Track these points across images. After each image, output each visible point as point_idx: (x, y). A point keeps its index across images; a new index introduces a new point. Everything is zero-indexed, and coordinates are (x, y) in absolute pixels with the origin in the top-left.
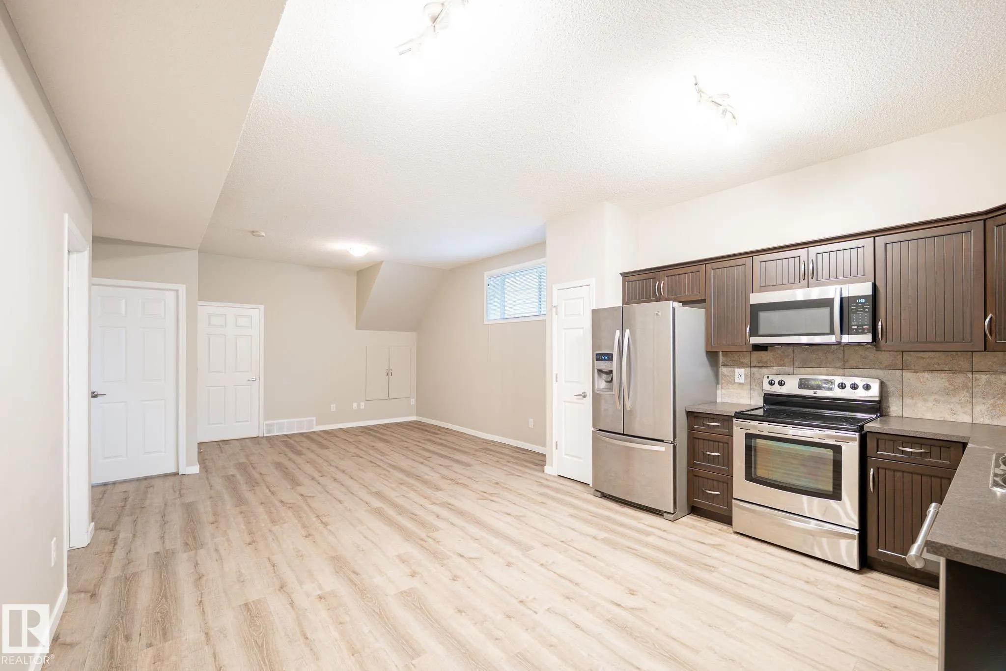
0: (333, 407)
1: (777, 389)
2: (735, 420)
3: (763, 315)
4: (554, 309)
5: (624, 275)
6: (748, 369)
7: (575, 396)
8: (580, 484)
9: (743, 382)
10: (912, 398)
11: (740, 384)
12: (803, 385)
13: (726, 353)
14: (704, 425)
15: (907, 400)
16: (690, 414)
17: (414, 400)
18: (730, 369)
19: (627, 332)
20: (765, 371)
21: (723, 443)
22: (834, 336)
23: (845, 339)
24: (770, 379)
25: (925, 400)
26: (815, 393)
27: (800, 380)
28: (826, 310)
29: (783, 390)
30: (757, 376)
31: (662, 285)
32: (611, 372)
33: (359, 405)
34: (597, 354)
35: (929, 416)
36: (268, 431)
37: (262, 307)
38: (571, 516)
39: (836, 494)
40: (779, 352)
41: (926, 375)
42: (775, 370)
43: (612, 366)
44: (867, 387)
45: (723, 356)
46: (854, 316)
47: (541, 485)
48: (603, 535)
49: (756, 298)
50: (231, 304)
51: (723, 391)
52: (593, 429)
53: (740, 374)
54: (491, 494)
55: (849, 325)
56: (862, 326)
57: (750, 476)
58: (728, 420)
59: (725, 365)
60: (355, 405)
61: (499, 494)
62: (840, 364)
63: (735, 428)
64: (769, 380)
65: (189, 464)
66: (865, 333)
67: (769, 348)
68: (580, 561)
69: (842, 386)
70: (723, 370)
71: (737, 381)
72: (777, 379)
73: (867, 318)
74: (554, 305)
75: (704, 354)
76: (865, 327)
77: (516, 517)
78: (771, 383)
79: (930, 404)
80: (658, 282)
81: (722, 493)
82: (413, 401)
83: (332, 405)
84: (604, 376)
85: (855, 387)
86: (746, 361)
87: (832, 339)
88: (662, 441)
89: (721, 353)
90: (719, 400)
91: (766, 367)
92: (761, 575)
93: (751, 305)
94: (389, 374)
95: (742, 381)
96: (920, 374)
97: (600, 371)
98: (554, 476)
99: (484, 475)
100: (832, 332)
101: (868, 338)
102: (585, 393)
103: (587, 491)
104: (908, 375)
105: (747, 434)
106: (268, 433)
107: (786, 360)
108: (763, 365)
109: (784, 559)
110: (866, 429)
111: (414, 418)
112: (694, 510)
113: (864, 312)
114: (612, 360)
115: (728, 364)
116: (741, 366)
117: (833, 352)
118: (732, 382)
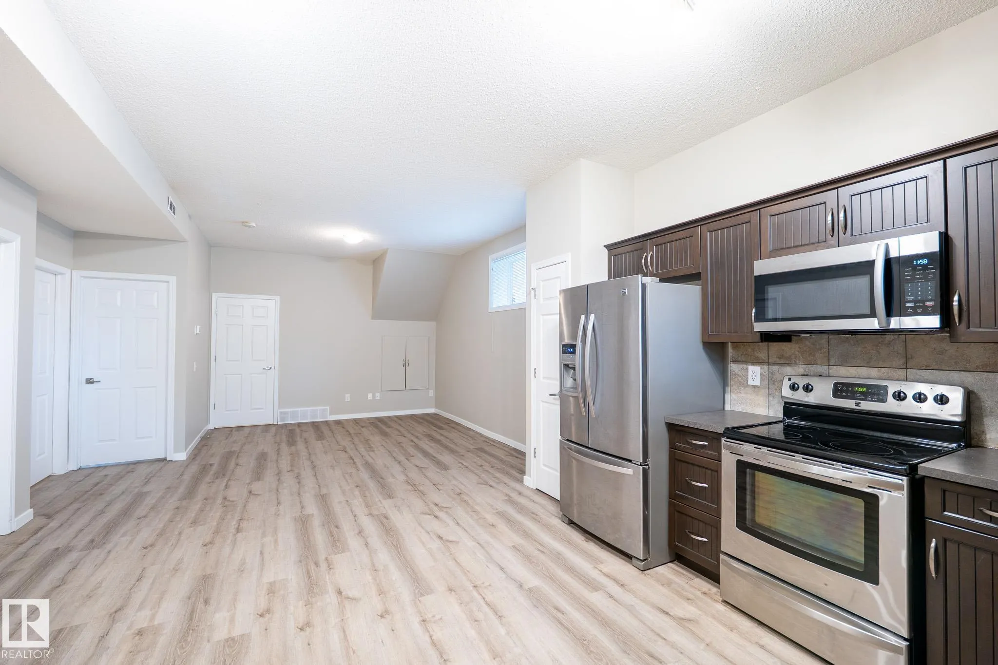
0: (348, 397)
1: (800, 396)
2: (723, 440)
3: (773, 291)
4: (533, 292)
5: (610, 248)
6: (766, 367)
7: (550, 395)
9: (759, 384)
11: (755, 387)
12: (841, 390)
13: (736, 345)
14: (687, 443)
16: (672, 427)
17: (432, 391)
18: (741, 366)
19: (592, 316)
20: (788, 370)
21: (712, 470)
22: (876, 319)
23: (895, 323)
24: (792, 381)
26: (857, 405)
27: (836, 384)
28: (863, 281)
29: (811, 399)
30: (778, 376)
31: (650, 255)
32: (575, 367)
33: (374, 396)
34: (562, 346)
36: (282, 419)
37: (278, 298)
40: (807, 343)
42: (801, 369)
43: (574, 361)
44: (942, 400)
45: (733, 348)
46: (909, 287)
49: (763, 267)
50: (247, 296)
51: (734, 396)
52: (560, 437)
53: (755, 373)
54: (441, 508)
55: (902, 302)
56: (923, 301)
57: (743, 523)
58: (714, 438)
59: (735, 361)
60: (370, 396)
61: (451, 509)
62: (900, 362)
63: (723, 451)
64: (790, 383)
65: (176, 450)
66: (930, 314)
67: (794, 338)
69: (900, 396)
70: (733, 368)
71: (750, 382)
72: (802, 382)
73: (930, 289)
74: (533, 287)
75: (700, 346)
76: (928, 303)
78: (793, 387)
80: (645, 254)
81: (710, 540)
82: (431, 393)
83: (347, 395)
84: (569, 372)
85: (920, 398)
86: (763, 355)
87: (873, 324)
88: (630, 461)
89: (730, 344)
90: (728, 407)
91: (789, 365)
93: (756, 277)
94: (406, 365)
95: (757, 382)
97: (566, 366)
98: (532, 490)
99: (453, 482)
100: (873, 314)
101: (933, 321)
102: (554, 391)
105: (739, 461)
106: (281, 421)
107: (817, 354)
108: (786, 361)
110: (921, 472)
111: (432, 410)
112: (678, 557)
113: (927, 279)
114: (574, 353)
115: (739, 359)
116: (756, 362)
117: (889, 344)
118: (744, 384)
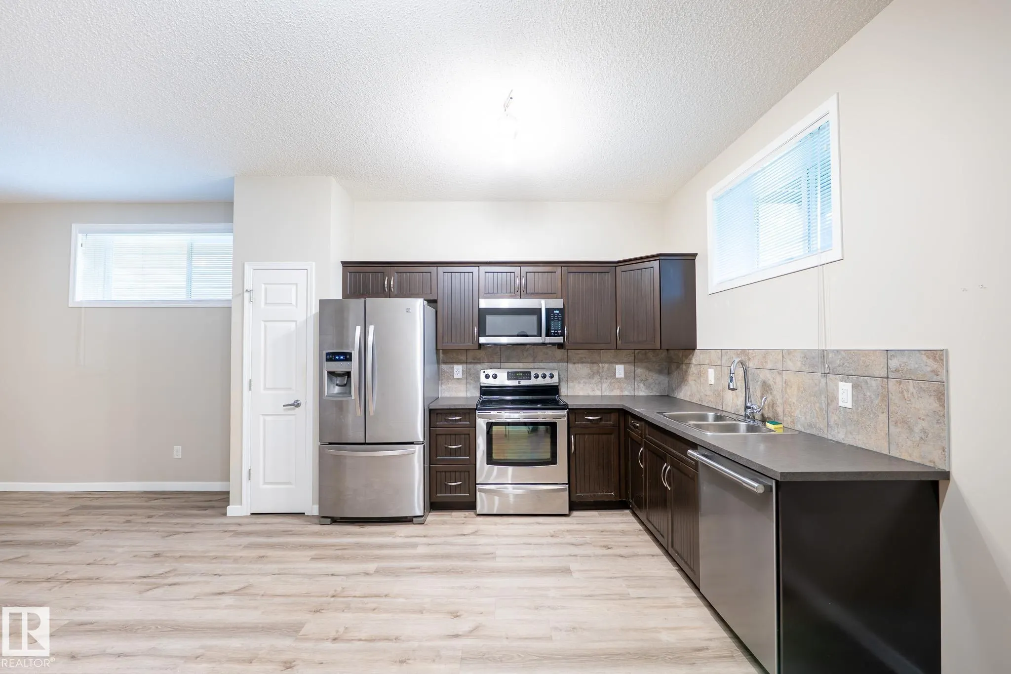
1: (491, 382)
2: (477, 411)
3: (489, 319)
4: (247, 295)
5: (345, 264)
6: (465, 365)
7: (284, 406)
8: (290, 517)
9: (461, 377)
10: (573, 382)
11: (458, 379)
12: (512, 376)
13: (445, 351)
14: (447, 420)
15: (571, 384)
16: (433, 412)
18: (449, 366)
19: (371, 329)
20: (479, 366)
21: (465, 435)
22: (540, 338)
23: (549, 340)
24: (486, 373)
25: (579, 383)
26: (519, 383)
27: (508, 373)
28: (534, 318)
29: (496, 382)
30: (472, 371)
31: (392, 280)
32: (348, 374)
34: (327, 354)
35: (581, 394)
38: (313, 559)
39: (553, 460)
40: (489, 350)
41: (580, 365)
42: (488, 365)
43: (349, 368)
44: (552, 376)
45: (443, 353)
46: (553, 323)
47: (237, 534)
48: (372, 567)
49: (484, 303)
51: (444, 386)
52: (319, 444)
53: (458, 370)
54: (160, 575)
55: (551, 330)
56: (557, 330)
57: (491, 461)
58: (468, 414)
59: (444, 363)
61: (175, 570)
62: (531, 359)
63: (477, 419)
64: (484, 374)
66: (559, 336)
68: (374, 609)
69: (537, 377)
70: (445, 367)
71: (455, 376)
72: (490, 373)
73: (559, 325)
74: (246, 288)
76: (559, 331)
77: (236, 592)
78: (487, 377)
79: (581, 386)
80: (387, 278)
81: (464, 482)
84: (338, 380)
85: (544, 376)
86: (464, 358)
88: (413, 443)
89: (441, 351)
90: (440, 395)
91: (480, 363)
92: (524, 544)
93: (480, 309)
95: (460, 376)
96: (576, 365)
97: (331, 374)
98: (246, 517)
99: (120, 550)
100: (541, 335)
101: (561, 339)
102: (297, 401)
103: (306, 522)
104: (570, 366)
105: (488, 423)
107: (494, 357)
108: (479, 361)
109: (525, 524)
110: (569, 407)
112: (434, 506)
113: (559, 320)
114: (350, 360)
115: (448, 361)
116: (459, 363)
117: (527, 350)
118: (451, 377)
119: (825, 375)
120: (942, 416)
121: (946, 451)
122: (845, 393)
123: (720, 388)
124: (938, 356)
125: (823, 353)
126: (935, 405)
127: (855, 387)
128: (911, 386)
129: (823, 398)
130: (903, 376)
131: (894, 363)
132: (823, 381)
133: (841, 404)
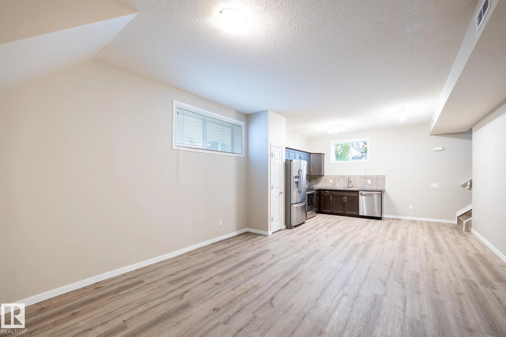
4: (271, 155)
32: (298, 182)
39: (314, 203)
102: (281, 192)
119: (365, 179)
120: (384, 183)
121: (385, 187)
122: (369, 182)
123: (335, 183)
124: (384, 176)
125: (365, 176)
126: (384, 182)
127: (371, 180)
128: (381, 180)
129: (365, 183)
130: (379, 179)
131: (378, 177)
132: (365, 180)
133: (369, 183)
